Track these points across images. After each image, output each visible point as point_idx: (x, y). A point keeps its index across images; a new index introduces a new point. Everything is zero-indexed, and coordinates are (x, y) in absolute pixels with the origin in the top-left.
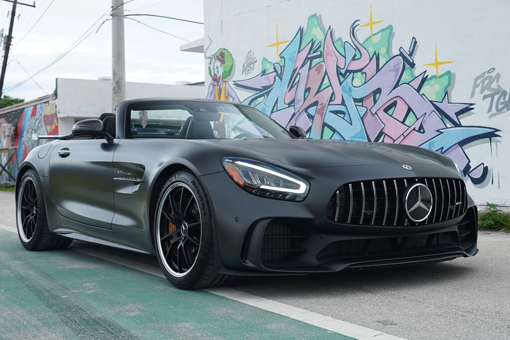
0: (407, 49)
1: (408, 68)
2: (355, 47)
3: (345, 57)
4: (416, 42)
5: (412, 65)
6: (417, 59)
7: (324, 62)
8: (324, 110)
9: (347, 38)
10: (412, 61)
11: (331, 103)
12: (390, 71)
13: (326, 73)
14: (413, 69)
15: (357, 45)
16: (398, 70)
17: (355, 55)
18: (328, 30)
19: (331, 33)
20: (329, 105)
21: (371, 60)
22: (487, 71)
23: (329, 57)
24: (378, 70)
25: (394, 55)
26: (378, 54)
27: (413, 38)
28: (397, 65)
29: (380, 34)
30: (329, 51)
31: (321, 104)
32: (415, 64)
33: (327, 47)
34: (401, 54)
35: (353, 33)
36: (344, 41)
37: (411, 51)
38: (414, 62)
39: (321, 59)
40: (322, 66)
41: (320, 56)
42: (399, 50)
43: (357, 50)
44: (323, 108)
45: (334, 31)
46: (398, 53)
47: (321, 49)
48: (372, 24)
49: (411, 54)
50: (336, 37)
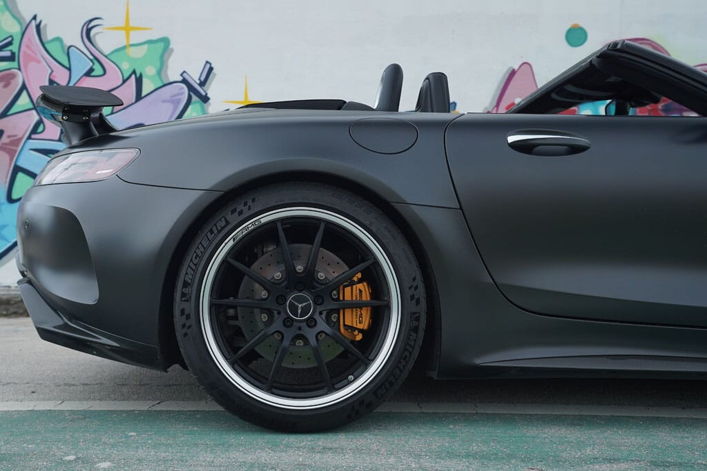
0: (195, 76)
1: (196, 102)
2: (91, 57)
3: (69, 69)
4: (211, 69)
5: (205, 99)
6: (212, 90)
7: (19, 69)
8: (17, 146)
9: (73, 37)
10: (204, 94)
11: (33, 136)
12: (164, 101)
13: (24, 87)
14: (205, 105)
15: (96, 55)
16: (179, 102)
17: (91, 70)
18: (31, 21)
19: (38, 27)
20: (29, 138)
21: (124, 81)
23: (32, 65)
24: (139, 97)
25: (172, 80)
26: (141, 75)
27: (207, 62)
28: (178, 95)
29: (146, 46)
30: (32, 54)
31: (9, 137)
32: (208, 99)
33: (27, 46)
34: (184, 81)
35: (87, 32)
36: (69, 45)
37: (202, 79)
38: (209, 95)
39: (15, 64)
40: (13, 76)
41: (12, 58)
42: (181, 75)
43: (95, 61)
44: (16, 142)
45: (46, 25)
46: (180, 79)
47: (14, 48)
48: (128, 29)
49: (202, 84)
50: (49, 34)
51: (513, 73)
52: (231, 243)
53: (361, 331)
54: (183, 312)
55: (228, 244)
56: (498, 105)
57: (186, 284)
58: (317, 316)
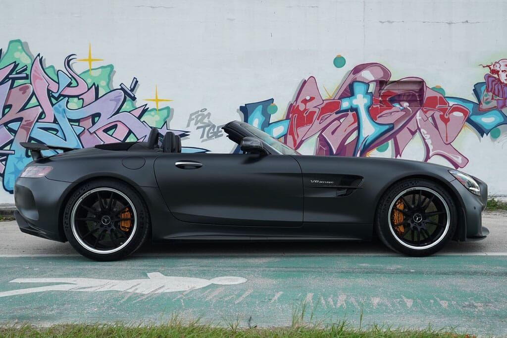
0: (128, 85)
1: (129, 100)
2: (70, 76)
3: (58, 83)
4: (137, 82)
5: (134, 99)
6: (138, 93)
7: (31, 84)
8: (31, 126)
9: (60, 66)
10: (133, 96)
11: (39, 121)
12: (110, 100)
13: (33, 94)
14: (134, 102)
15: (72, 75)
16: (119, 100)
17: (71, 83)
18: (37, 57)
19: (41, 60)
20: (37, 121)
21: (89, 89)
22: (200, 110)
23: (37, 81)
24: (97, 98)
25: (115, 88)
26: (98, 85)
27: (135, 78)
28: (119, 96)
29: (100, 70)
30: (38, 75)
31: (26, 121)
32: (136, 98)
33: (35, 71)
34: (122, 89)
35: (68, 62)
36: (58, 70)
37: (132, 87)
38: (136, 97)
39: (28, 81)
40: (28, 87)
41: (27, 78)
42: (120, 85)
43: (73, 79)
44: (30, 124)
45: (45, 59)
46: (120, 87)
47: (28, 72)
48: (90, 60)
49: (132, 90)
50: (47, 64)
51: (305, 82)
52: (81, 200)
53: (128, 228)
54: (65, 222)
55: (80, 200)
56: (296, 100)
57: (66, 214)
58: (112, 223)
